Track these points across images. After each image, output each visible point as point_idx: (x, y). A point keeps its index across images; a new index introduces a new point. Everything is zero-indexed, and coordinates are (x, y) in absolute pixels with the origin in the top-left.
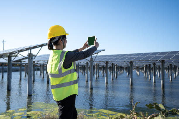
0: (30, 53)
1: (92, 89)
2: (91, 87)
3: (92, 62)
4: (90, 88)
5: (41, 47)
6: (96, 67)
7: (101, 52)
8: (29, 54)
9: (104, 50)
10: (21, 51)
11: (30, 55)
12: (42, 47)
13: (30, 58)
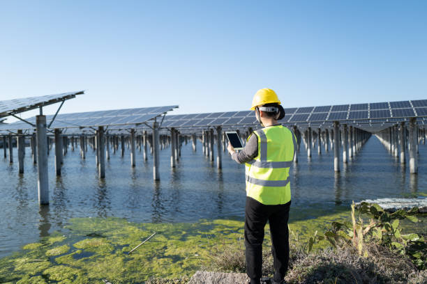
0: (39, 114)
1: (158, 180)
2: (156, 177)
3: (156, 129)
4: (154, 178)
5: (61, 103)
6: (144, 137)
7: (172, 110)
8: (38, 116)
9: (177, 107)
10: (22, 110)
11: (41, 118)
12: (63, 101)
13: (42, 125)
